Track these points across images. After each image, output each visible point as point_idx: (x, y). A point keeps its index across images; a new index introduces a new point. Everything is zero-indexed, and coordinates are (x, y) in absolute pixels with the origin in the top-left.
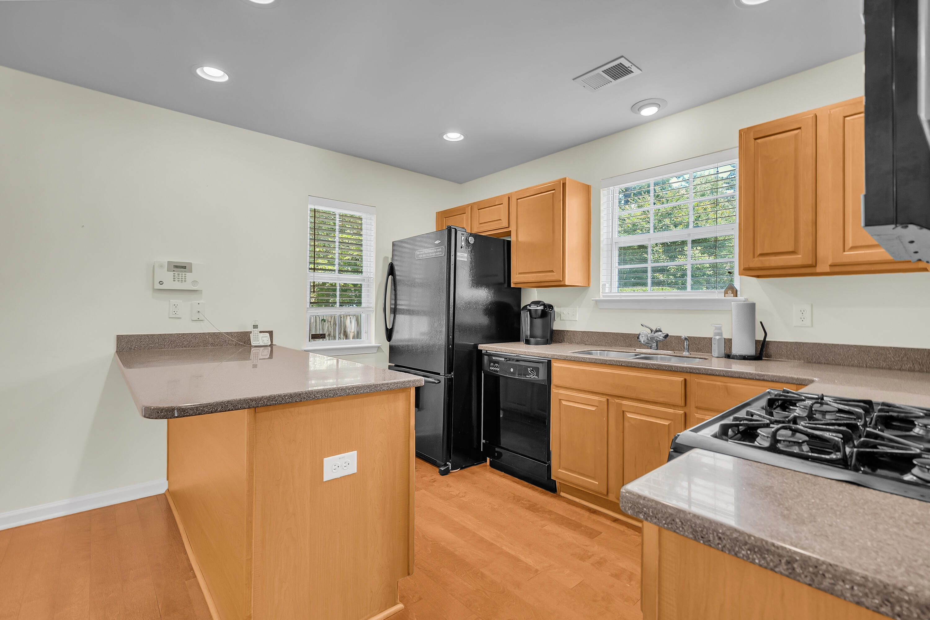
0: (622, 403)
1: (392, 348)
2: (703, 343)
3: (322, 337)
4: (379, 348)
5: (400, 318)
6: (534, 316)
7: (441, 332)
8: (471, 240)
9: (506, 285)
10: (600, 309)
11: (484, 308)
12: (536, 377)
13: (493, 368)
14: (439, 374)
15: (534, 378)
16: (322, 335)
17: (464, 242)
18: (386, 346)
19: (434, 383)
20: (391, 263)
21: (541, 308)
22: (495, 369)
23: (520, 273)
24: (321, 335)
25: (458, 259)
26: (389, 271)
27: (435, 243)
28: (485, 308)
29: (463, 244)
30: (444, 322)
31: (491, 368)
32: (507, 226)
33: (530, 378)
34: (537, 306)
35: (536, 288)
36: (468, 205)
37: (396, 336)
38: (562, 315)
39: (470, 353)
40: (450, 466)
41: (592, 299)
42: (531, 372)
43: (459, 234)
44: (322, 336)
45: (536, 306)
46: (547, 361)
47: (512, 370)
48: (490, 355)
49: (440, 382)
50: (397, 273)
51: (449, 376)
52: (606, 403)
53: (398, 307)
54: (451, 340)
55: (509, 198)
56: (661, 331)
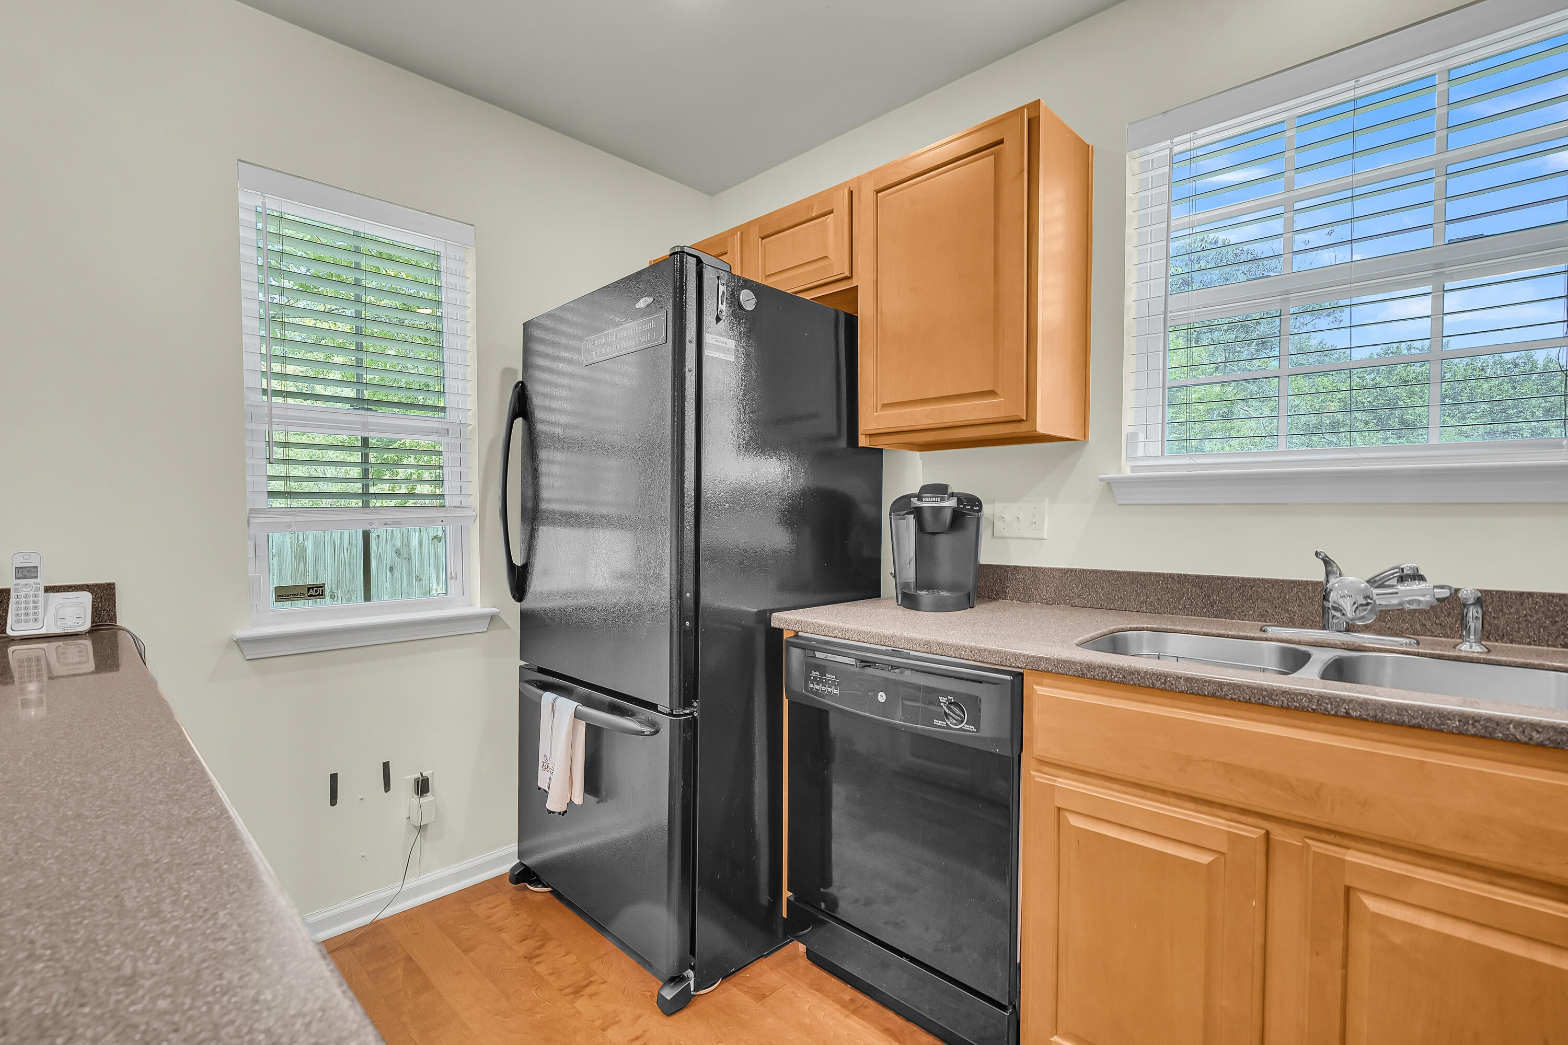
0: (1344, 860)
1: (526, 617)
2: (1518, 612)
3: (311, 595)
4: (493, 618)
5: (545, 533)
6: (930, 526)
7: (658, 577)
8: (748, 300)
9: (843, 443)
10: (1120, 505)
11: (786, 505)
12: (967, 727)
13: (817, 687)
14: (653, 707)
15: (961, 729)
16: (312, 588)
17: (725, 303)
18: (512, 611)
19: (641, 733)
20: (519, 382)
21: (952, 503)
22: (824, 689)
23: (885, 406)
24: (309, 589)
25: (707, 352)
26: (515, 404)
27: (637, 306)
28: (790, 504)
29: (723, 307)
30: (668, 550)
31: (811, 686)
32: (847, 274)
33: (948, 727)
34: (943, 500)
35: (918, 453)
36: (732, 232)
37: (537, 584)
38: (999, 525)
39: (748, 636)
40: (692, 983)
41: (1101, 476)
42: (950, 709)
43: (709, 275)
44: (315, 591)
45: (939, 499)
46: (1008, 677)
47: (882, 697)
48: (809, 647)
49: (656, 732)
50: (539, 414)
51: (686, 715)
52: (1261, 848)
53: (544, 506)
54: (691, 604)
55: (851, 193)
56: (1422, 578)
